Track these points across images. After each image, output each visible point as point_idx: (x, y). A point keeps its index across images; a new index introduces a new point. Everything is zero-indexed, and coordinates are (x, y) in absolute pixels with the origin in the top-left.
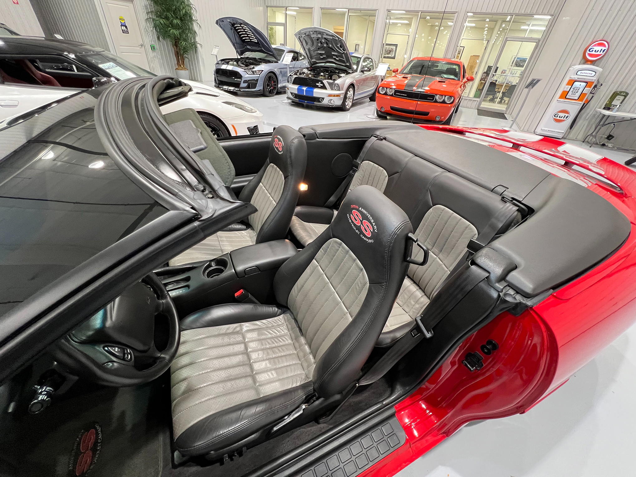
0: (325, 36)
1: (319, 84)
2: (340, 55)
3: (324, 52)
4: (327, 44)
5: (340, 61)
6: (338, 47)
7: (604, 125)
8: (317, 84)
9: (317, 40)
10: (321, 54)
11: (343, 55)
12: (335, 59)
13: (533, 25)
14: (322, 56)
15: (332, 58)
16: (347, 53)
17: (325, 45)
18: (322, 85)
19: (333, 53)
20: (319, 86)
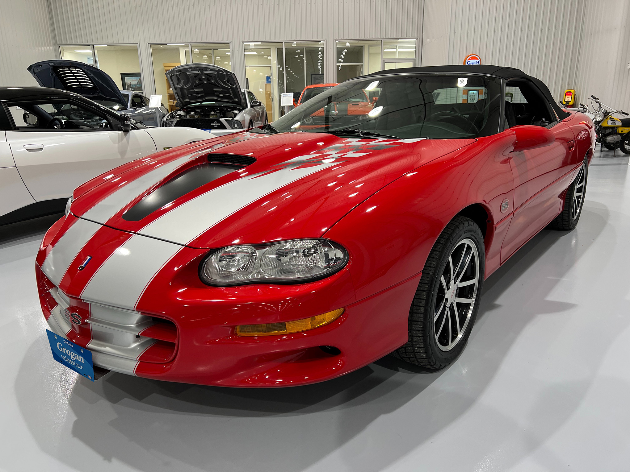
0: (205, 72)
1: (215, 124)
2: (227, 90)
3: (202, 90)
4: (208, 80)
5: (225, 97)
6: (225, 83)
8: (212, 124)
9: (195, 77)
10: (198, 93)
11: (230, 90)
12: (218, 96)
13: (399, 48)
14: (198, 94)
15: (214, 95)
16: (236, 87)
17: (205, 82)
18: (219, 124)
19: (215, 90)
20: (215, 126)
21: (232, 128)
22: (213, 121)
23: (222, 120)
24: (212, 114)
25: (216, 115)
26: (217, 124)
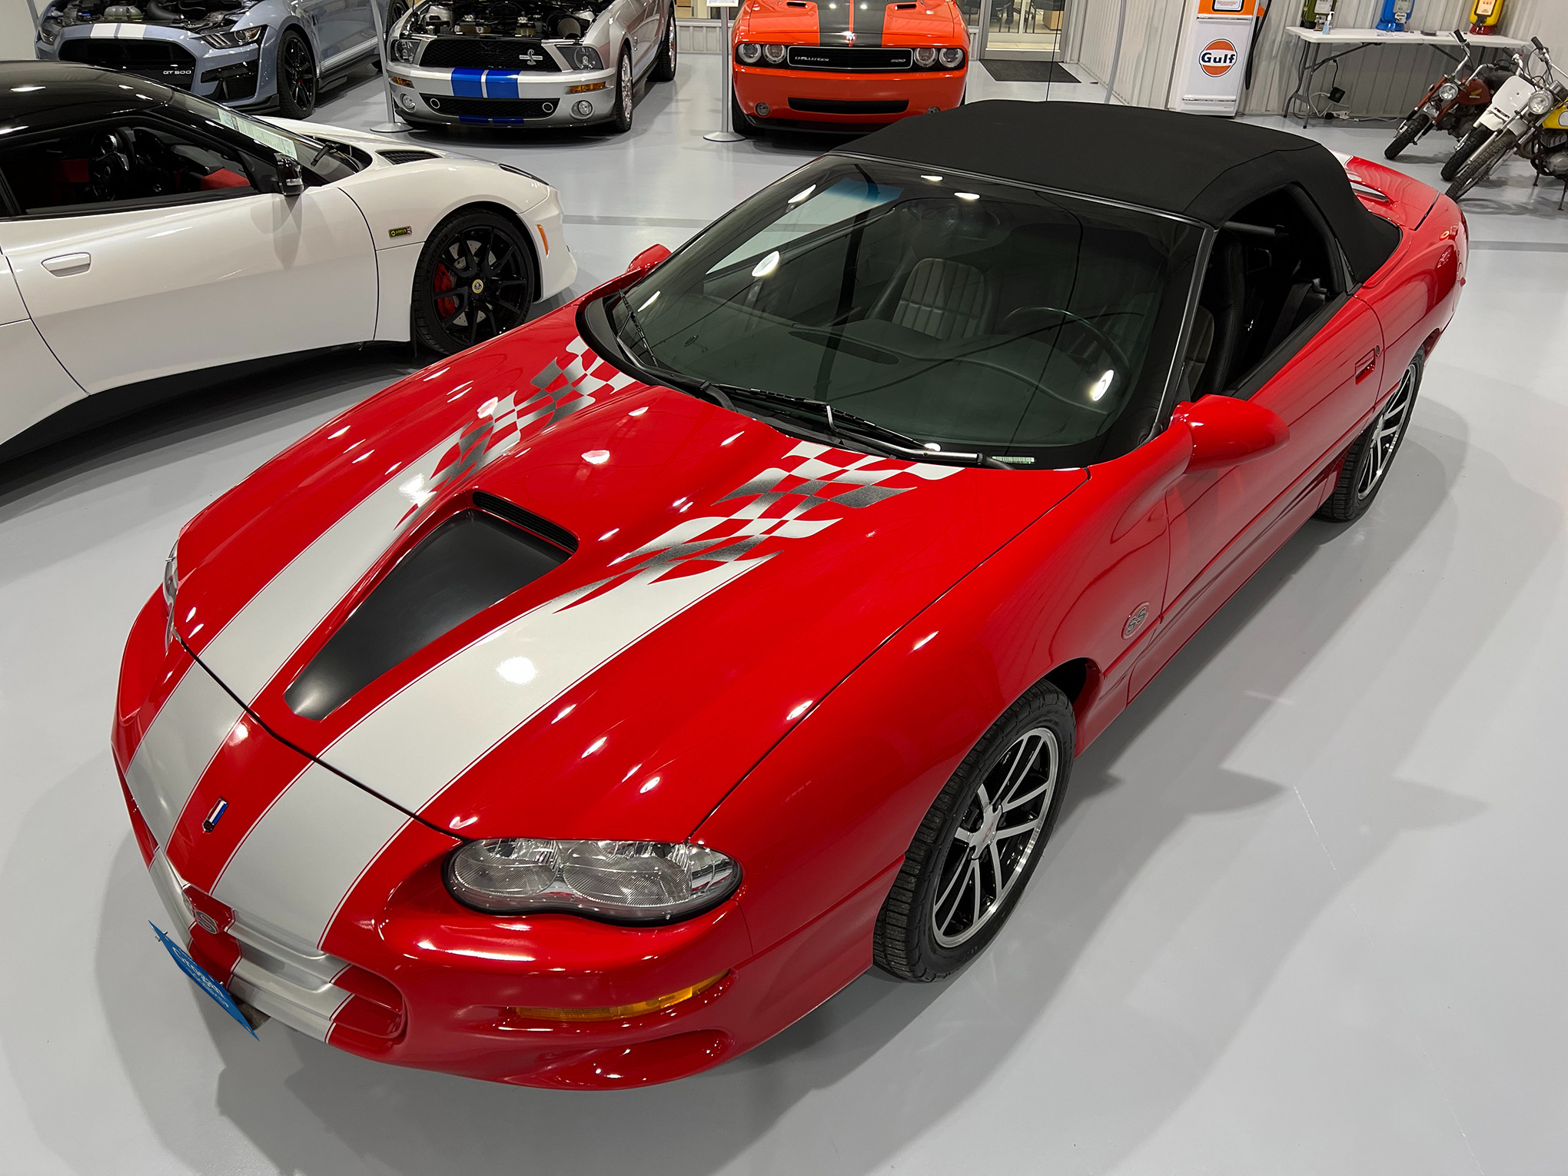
1: (530, 57)
7: (1315, 67)
8: (522, 57)
18: (541, 58)
20: (529, 63)
21: (575, 68)
22: (523, 47)
23: (550, 45)
24: (523, 26)
25: (533, 26)
26: (535, 58)
